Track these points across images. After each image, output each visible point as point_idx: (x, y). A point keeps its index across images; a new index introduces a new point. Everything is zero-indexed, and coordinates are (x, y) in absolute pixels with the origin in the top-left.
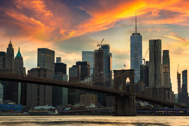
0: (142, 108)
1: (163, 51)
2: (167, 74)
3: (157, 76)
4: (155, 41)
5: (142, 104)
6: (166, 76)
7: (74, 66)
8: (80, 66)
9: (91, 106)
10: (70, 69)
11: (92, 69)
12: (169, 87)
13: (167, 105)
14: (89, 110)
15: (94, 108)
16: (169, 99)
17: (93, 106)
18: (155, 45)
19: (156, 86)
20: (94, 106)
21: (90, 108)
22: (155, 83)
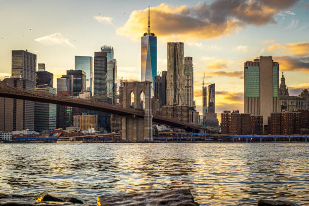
0: (159, 133)
1: (185, 58)
2: (189, 88)
3: (177, 92)
4: (175, 44)
5: (159, 128)
6: (188, 91)
7: (64, 77)
8: (72, 76)
9: (90, 130)
10: (58, 79)
11: (88, 80)
12: (192, 106)
13: (192, 129)
14: (87, 136)
15: (93, 134)
16: (192, 121)
17: (92, 130)
18: (176, 50)
19: (176, 104)
20: (94, 131)
21: (89, 134)
22: (175, 100)
